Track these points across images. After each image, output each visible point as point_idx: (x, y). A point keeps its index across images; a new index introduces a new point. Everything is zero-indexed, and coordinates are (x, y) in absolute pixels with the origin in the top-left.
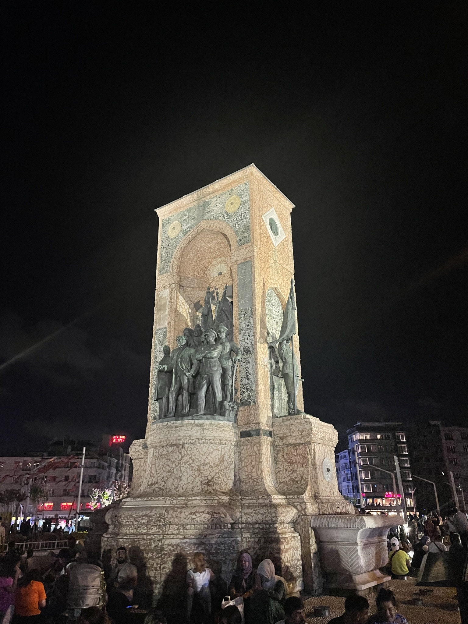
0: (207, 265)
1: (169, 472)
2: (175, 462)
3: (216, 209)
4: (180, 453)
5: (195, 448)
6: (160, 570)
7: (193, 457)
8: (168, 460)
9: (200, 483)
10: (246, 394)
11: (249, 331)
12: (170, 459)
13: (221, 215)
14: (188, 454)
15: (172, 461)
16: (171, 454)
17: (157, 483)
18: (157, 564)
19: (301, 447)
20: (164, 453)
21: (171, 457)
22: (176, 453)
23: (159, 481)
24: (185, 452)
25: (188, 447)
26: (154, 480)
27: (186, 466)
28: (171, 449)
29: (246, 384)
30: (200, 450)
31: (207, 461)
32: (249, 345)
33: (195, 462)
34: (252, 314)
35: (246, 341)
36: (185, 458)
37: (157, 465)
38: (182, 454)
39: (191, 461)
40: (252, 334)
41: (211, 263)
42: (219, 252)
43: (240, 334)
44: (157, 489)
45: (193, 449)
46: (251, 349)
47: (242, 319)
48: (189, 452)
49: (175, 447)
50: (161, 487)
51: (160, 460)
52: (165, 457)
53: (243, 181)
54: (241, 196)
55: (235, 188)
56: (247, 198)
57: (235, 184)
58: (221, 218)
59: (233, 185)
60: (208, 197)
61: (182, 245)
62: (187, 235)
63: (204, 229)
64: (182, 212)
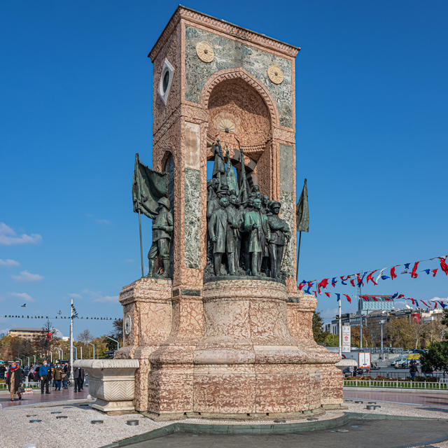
53: (286, 57)
54: (283, 71)
55: (278, 58)
56: (289, 79)
57: (279, 54)
58: (262, 80)
59: (276, 53)
60: (248, 43)
61: (216, 80)
62: (223, 72)
63: (240, 78)
64: (214, 37)
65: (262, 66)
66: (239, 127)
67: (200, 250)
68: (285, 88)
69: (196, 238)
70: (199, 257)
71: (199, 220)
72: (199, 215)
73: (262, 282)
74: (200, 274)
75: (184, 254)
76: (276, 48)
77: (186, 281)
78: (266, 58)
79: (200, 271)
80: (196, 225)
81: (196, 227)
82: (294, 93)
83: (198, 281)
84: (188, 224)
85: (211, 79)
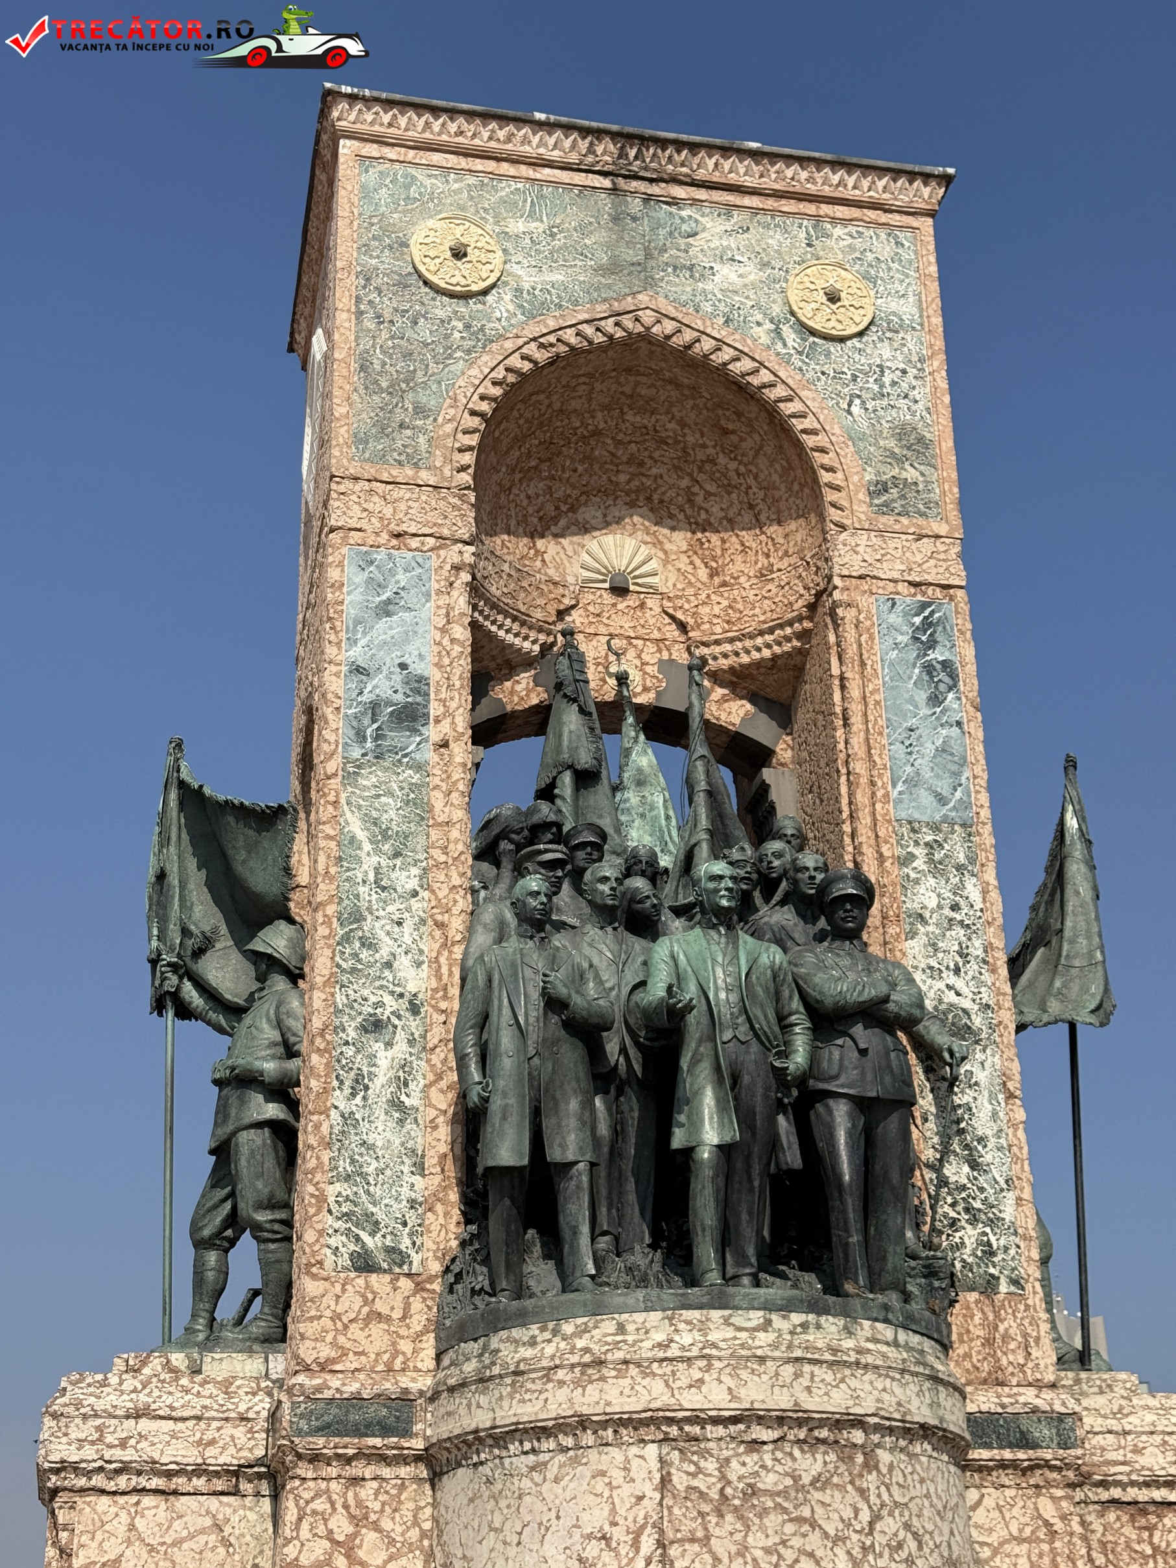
0: (550, 509)
2: (844, 1540)
3: (726, 274)
4: (863, 1493)
5: (916, 1477)
7: (915, 1520)
8: (806, 1528)
11: (958, 933)
12: (814, 1524)
14: (897, 1504)
15: (826, 1535)
16: (818, 1495)
21: (819, 1511)
22: (840, 1487)
24: (883, 1488)
25: (891, 1467)
28: (810, 1465)
29: (964, 1188)
32: (966, 1004)
33: (926, 1550)
34: (972, 860)
35: (952, 979)
38: (873, 1499)
39: (912, 1544)
40: (980, 953)
41: (573, 509)
42: (633, 476)
43: (912, 934)
45: (909, 1477)
46: (977, 1021)
49: (832, 1457)
51: (741, 1518)
52: (778, 1506)
53: (884, 218)
54: (873, 280)
55: (839, 231)
56: (907, 309)
57: (841, 211)
58: (762, 334)
59: (825, 209)
60: (679, 192)
61: (515, 361)
62: (552, 324)
63: (646, 337)
64: (506, 189)
65: (753, 274)
66: (683, 563)
67: (420, 1168)
68: (886, 351)
69: (396, 1104)
70: (413, 1204)
71: (415, 1009)
72: (416, 980)
73: (739, 1319)
74: (417, 1304)
75: (321, 1198)
76: (827, 191)
77: (326, 1352)
78: (775, 239)
79: (419, 1287)
80: (401, 1036)
81: (401, 1048)
82: (938, 363)
83: (406, 1346)
84: (352, 1034)
85: (487, 361)
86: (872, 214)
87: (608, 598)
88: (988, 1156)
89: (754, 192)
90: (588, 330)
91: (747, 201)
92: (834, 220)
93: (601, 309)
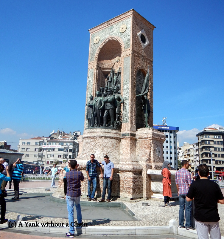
0: (112, 57)
1: (91, 149)
2: (93, 145)
3: (115, 30)
6: (85, 186)
7: (101, 144)
8: (91, 145)
9: (103, 154)
10: (125, 118)
11: (127, 90)
13: (118, 33)
17: (86, 153)
18: (84, 184)
19: (147, 141)
20: (89, 141)
21: (92, 143)
23: (87, 153)
24: (97, 142)
26: (85, 152)
27: (98, 147)
30: (104, 141)
31: (106, 145)
32: (127, 97)
33: (101, 146)
34: (129, 82)
35: (126, 94)
36: (97, 144)
37: (86, 146)
40: (129, 91)
43: (124, 91)
44: (86, 156)
47: (125, 84)
48: (99, 142)
50: (87, 155)
51: (87, 144)
52: (89, 143)
56: (130, 26)
57: (125, 18)
60: (112, 24)
61: (100, 48)
62: (102, 43)
63: (110, 40)
64: (100, 32)
65: (117, 29)
68: (127, 31)
78: (119, 24)
82: (131, 30)
85: (98, 49)
86: (127, 17)
87: (117, 63)
88: (127, 111)
89: (118, 21)
90: (105, 42)
91: (117, 22)
92: (124, 20)
93: (106, 39)
